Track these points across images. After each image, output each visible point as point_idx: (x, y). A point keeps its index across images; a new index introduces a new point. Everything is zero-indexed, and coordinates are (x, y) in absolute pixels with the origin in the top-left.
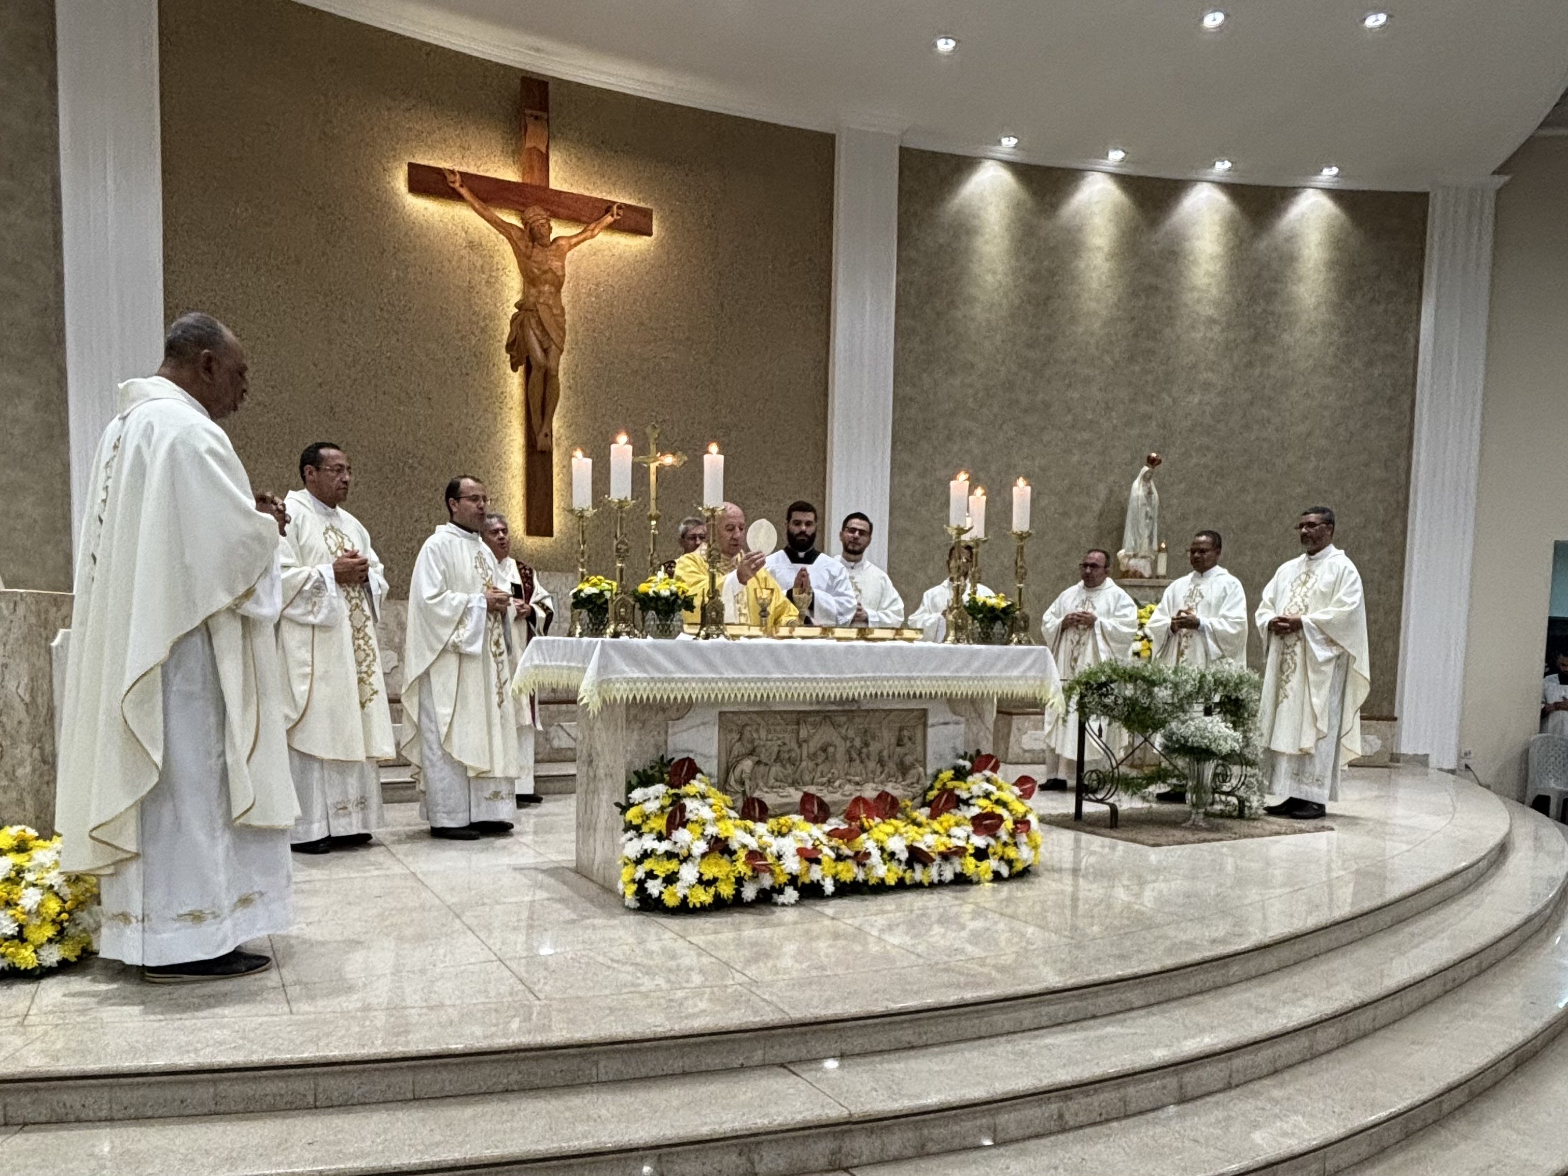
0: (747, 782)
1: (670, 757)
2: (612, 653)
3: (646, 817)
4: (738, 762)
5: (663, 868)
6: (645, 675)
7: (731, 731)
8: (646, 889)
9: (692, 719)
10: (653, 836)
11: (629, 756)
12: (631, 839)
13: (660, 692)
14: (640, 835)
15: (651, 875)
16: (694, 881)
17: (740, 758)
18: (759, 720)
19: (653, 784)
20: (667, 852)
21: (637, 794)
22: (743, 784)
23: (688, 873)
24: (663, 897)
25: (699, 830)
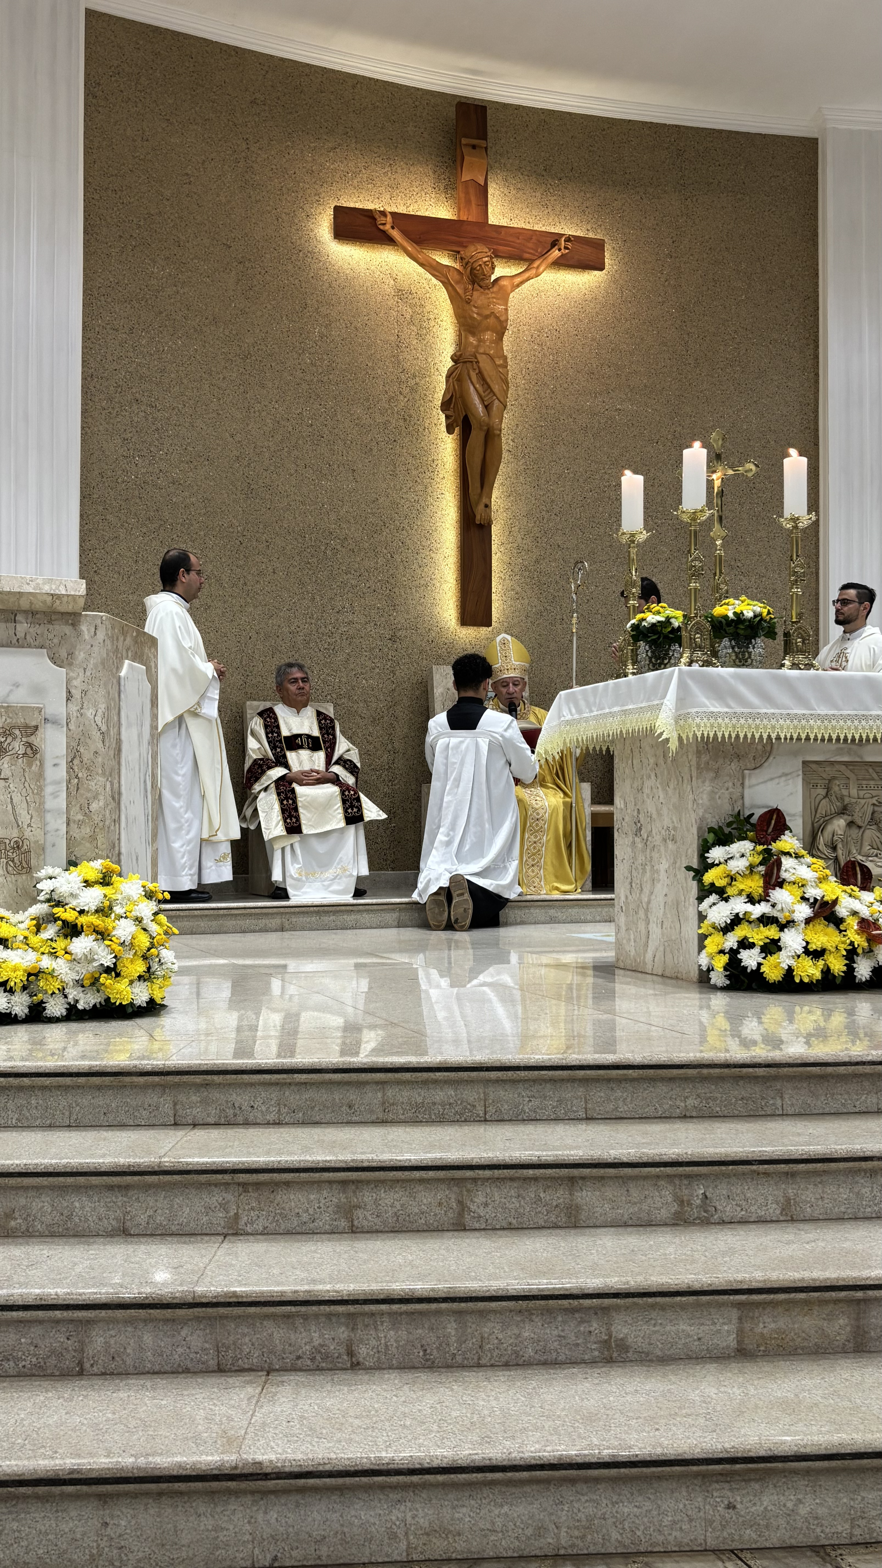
0: (840, 846)
1: (747, 813)
2: (690, 683)
3: (733, 879)
4: (827, 822)
5: (760, 935)
6: (726, 710)
7: (815, 786)
8: (740, 961)
9: (772, 768)
10: (743, 898)
11: (701, 812)
12: (714, 904)
13: (746, 728)
14: (726, 900)
15: (745, 944)
16: (800, 951)
17: (827, 820)
18: (848, 773)
19: (733, 842)
20: (763, 916)
21: (716, 853)
22: (834, 848)
23: (792, 940)
24: (763, 969)
25: (799, 893)
